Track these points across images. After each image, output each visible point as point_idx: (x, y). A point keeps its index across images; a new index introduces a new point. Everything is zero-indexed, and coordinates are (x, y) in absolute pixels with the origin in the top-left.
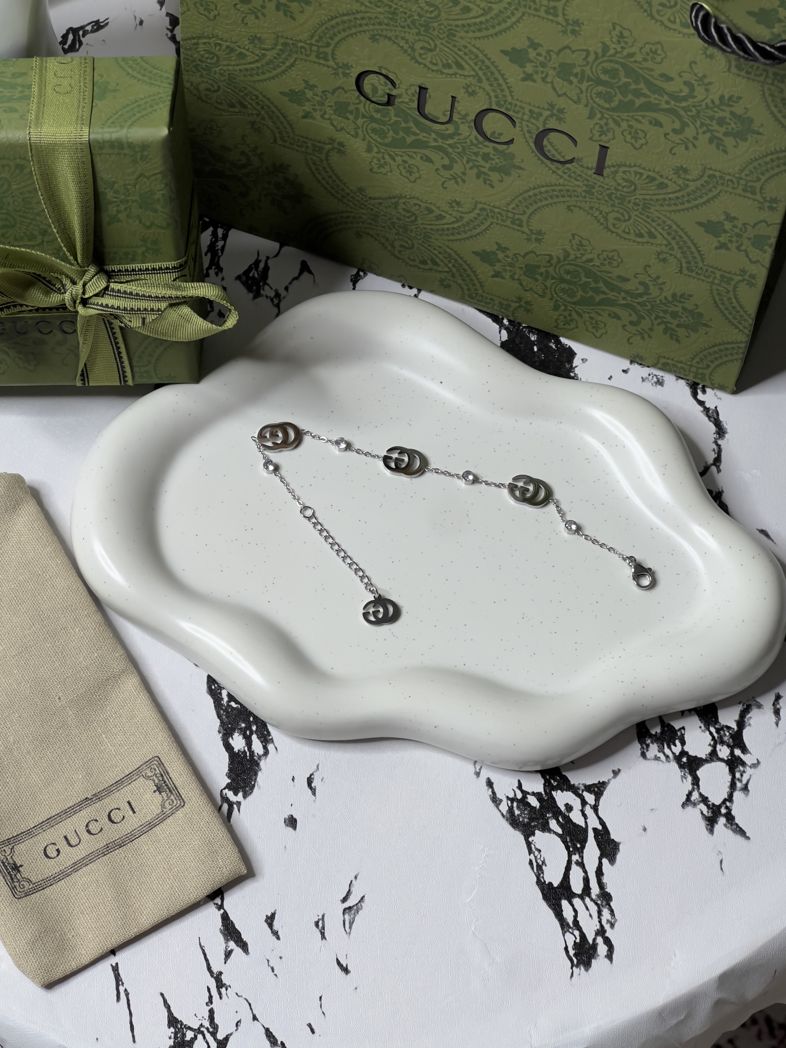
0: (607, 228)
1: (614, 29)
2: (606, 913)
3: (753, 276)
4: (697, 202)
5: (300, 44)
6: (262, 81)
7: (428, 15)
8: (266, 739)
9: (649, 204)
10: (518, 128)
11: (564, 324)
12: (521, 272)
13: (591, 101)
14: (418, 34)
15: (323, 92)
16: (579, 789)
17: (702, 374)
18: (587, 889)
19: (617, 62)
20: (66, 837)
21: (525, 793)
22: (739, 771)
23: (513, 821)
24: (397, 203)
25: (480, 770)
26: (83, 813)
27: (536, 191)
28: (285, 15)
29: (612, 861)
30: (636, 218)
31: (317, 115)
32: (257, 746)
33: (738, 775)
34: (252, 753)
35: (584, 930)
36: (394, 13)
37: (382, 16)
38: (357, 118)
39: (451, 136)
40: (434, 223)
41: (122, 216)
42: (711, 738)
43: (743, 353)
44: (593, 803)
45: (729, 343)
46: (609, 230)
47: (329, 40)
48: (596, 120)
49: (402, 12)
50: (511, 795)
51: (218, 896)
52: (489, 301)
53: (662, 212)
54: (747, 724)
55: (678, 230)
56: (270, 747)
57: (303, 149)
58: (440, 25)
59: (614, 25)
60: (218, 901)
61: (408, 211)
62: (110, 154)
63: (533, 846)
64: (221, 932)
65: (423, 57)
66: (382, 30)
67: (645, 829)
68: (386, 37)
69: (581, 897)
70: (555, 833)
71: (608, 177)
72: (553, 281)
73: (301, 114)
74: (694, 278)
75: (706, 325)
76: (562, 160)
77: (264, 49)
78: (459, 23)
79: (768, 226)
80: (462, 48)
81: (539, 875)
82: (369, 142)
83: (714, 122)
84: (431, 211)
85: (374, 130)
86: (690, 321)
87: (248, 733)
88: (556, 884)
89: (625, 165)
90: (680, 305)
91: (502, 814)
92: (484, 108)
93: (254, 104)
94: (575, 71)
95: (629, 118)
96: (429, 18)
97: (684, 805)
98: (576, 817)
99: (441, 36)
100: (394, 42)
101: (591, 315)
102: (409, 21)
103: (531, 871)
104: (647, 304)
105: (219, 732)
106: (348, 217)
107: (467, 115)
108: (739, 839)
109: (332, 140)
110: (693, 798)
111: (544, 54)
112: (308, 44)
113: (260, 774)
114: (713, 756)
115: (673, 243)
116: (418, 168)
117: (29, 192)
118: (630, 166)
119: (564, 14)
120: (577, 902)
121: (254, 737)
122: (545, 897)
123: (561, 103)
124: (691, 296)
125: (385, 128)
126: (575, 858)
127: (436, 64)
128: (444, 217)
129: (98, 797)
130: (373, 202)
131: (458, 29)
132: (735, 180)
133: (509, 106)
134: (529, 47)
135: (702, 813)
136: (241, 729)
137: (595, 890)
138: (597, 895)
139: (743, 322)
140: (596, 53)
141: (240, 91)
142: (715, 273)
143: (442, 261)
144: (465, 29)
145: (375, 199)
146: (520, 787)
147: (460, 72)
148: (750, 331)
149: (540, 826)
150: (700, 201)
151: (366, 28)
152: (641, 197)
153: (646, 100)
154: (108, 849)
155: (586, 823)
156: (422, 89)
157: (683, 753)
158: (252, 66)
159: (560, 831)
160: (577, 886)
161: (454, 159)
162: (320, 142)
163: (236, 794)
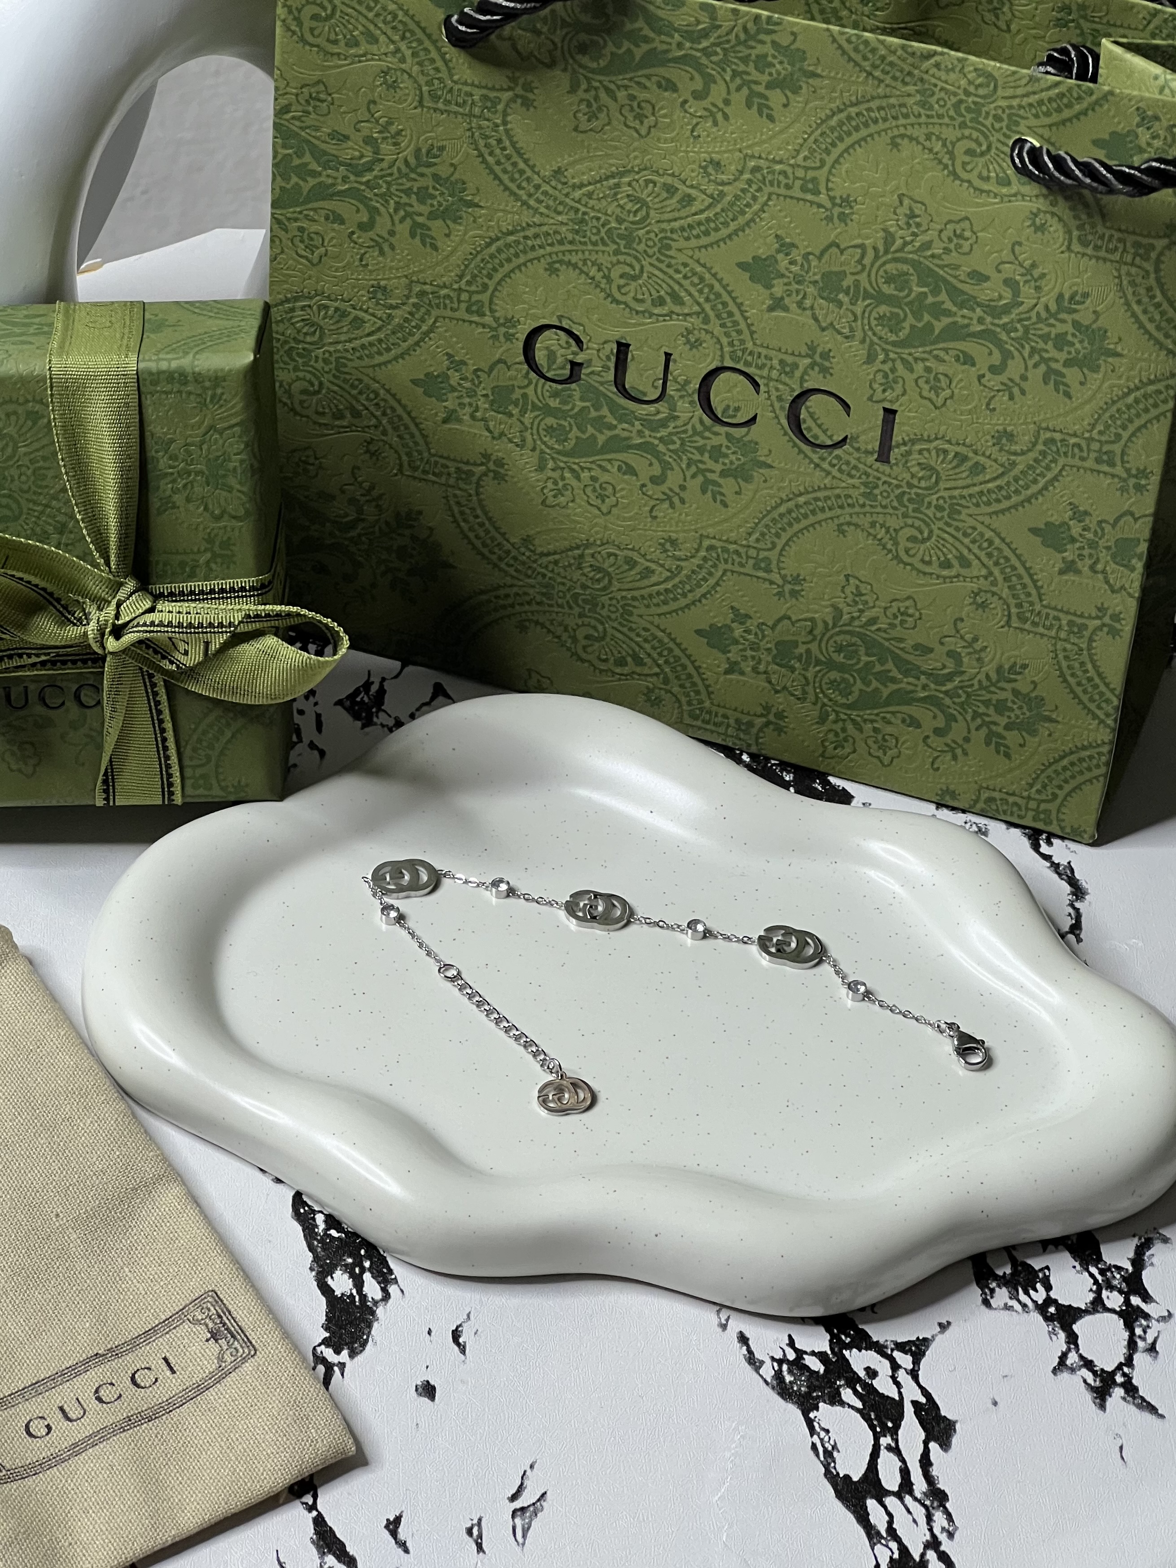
0: (897, 557)
1: (901, 203)
2: (939, 1518)
3: (1116, 617)
4: (1029, 492)
5: (444, 292)
6: (385, 363)
7: (631, 218)
8: (385, 1277)
9: (958, 504)
10: (763, 395)
11: (835, 748)
12: (770, 659)
13: (870, 333)
14: (617, 252)
15: (476, 370)
16: (886, 1347)
17: (1045, 811)
18: (906, 1486)
19: (905, 261)
20: (61, 1409)
21: (800, 1353)
22: (1141, 1325)
23: (783, 1390)
24: (582, 556)
25: (727, 1320)
26: (91, 1374)
27: (791, 504)
28: (424, 243)
29: (945, 1445)
30: (940, 532)
31: (465, 414)
32: (372, 1288)
33: (1138, 1331)
34: (364, 1297)
35: (905, 1541)
36: (582, 221)
37: (564, 229)
38: (523, 412)
39: (663, 424)
40: (638, 584)
41: (178, 499)
42: (1092, 1281)
43: (1107, 764)
44: (910, 1366)
45: (1084, 748)
46: (901, 561)
47: (486, 280)
48: (877, 365)
49: (593, 218)
50: (779, 1355)
51: (307, 1492)
52: (719, 719)
53: (979, 518)
54: (1147, 1264)
55: (1003, 546)
56: (393, 1289)
57: (443, 480)
58: (648, 232)
59: (901, 197)
60: (309, 1499)
61: (599, 570)
62: (166, 393)
63: (815, 1424)
64: (313, 1542)
65: (623, 291)
66: (563, 253)
67: (995, 1403)
68: (569, 263)
69: (899, 1495)
70: (850, 1406)
71: (897, 464)
72: (818, 668)
73: (442, 415)
74: (1029, 632)
75: (1050, 720)
76: (829, 443)
77: (392, 307)
78: (676, 225)
79: (1136, 520)
80: (681, 268)
81: (829, 1464)
82: (542, 452)
83: (1050, 343)
84: (631, 563)
85: (550, 430)
86: (1024, 714)
87: (357, 1270)
88: (855, 1478)
89: (922, 440)
90: (1008, 686)
91: (766, 1381)
92: (712, 367)
93: (372, 408)
94: (845, 284)
95: (926, 356)
96: (632, 223)
97: (1055, 1371)
98: (884, 1385)
99: (650, 251)
100: (582, 272)
101: (876, 725)
102: (603, 231)
103: (815, 1459)
104: (960, 692)
105: (311, 1269)
106: (507, 596)
107: (687, 382)
108: (1147, 1417)
109: (486, 456)
110: (1069, 1362)
111: (799, 259)
112: (455, 290)
113: (375, 1325)
114: (1097, 1305)
115: (996, 571)
116: (614, 488)
117: (44, 458)
118: (929, 441)
119: (828, 189)
120: (890, 1501)
121: (367, 1276)
122: (839, 1495)
123: (827, 340)
124: (1024, 666)
125: (566, 424)
126: (885, 1441)
127: (642, 301)
128: (653, 572)
129: (114, 1353)
130: (544, 560)
131: (675, 236)
132: (1084, 445)
133: (749, 358)
134: (778, 251)
135: (1085, 1381)
136: (346, 1265)
137: (920, 1485)
138: (924, 1493)
139: (1104, 705)
140: (875, 249)
141: (353, 386)
142: (1059, 620)
143: (649, 655)
144: (686, 234)
145: (548, 554)
146: (791, 1343)
147: (677, 309)
148: (1115, 720)
149: (826, 1398)
150: (1034, 489)
151: (542, 252)
152: (946, 494)
153: (950, 320)
154: (130, 1422)
155: (900, 1393)
156: (623, 348)
157: (1049, 1301)
158: (371, 338)
159: (859, 1405)
160: (890, 1479)
161: (669, 463)
162: (467, 463)
163: (338, 1352)
